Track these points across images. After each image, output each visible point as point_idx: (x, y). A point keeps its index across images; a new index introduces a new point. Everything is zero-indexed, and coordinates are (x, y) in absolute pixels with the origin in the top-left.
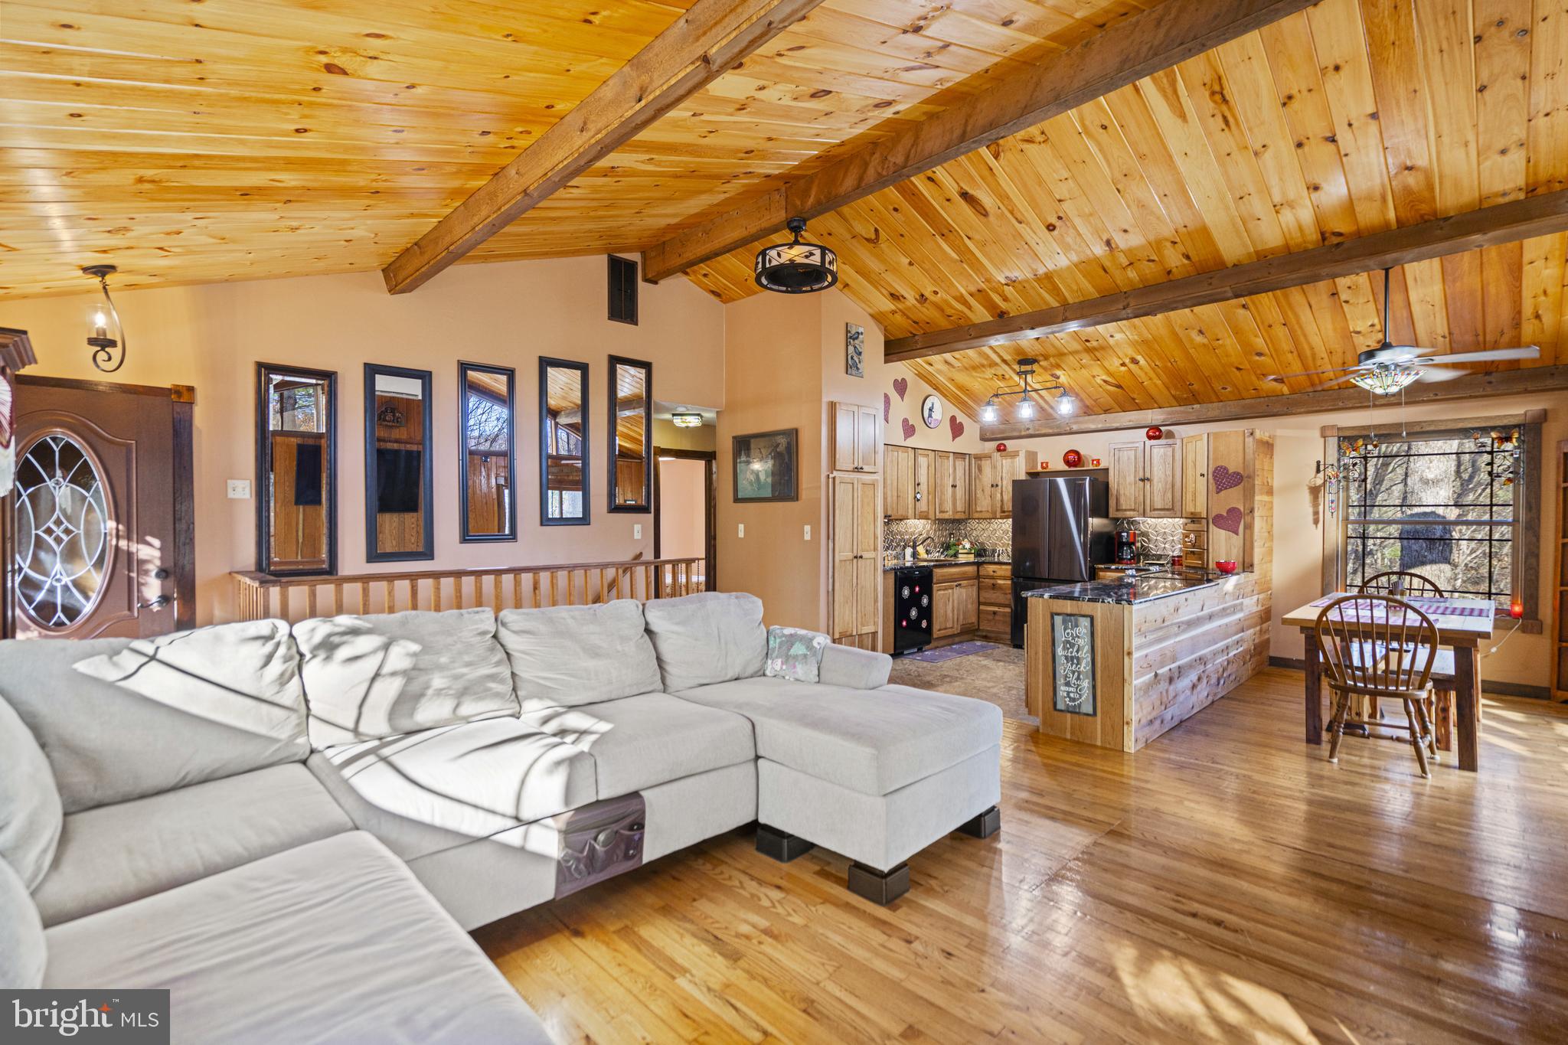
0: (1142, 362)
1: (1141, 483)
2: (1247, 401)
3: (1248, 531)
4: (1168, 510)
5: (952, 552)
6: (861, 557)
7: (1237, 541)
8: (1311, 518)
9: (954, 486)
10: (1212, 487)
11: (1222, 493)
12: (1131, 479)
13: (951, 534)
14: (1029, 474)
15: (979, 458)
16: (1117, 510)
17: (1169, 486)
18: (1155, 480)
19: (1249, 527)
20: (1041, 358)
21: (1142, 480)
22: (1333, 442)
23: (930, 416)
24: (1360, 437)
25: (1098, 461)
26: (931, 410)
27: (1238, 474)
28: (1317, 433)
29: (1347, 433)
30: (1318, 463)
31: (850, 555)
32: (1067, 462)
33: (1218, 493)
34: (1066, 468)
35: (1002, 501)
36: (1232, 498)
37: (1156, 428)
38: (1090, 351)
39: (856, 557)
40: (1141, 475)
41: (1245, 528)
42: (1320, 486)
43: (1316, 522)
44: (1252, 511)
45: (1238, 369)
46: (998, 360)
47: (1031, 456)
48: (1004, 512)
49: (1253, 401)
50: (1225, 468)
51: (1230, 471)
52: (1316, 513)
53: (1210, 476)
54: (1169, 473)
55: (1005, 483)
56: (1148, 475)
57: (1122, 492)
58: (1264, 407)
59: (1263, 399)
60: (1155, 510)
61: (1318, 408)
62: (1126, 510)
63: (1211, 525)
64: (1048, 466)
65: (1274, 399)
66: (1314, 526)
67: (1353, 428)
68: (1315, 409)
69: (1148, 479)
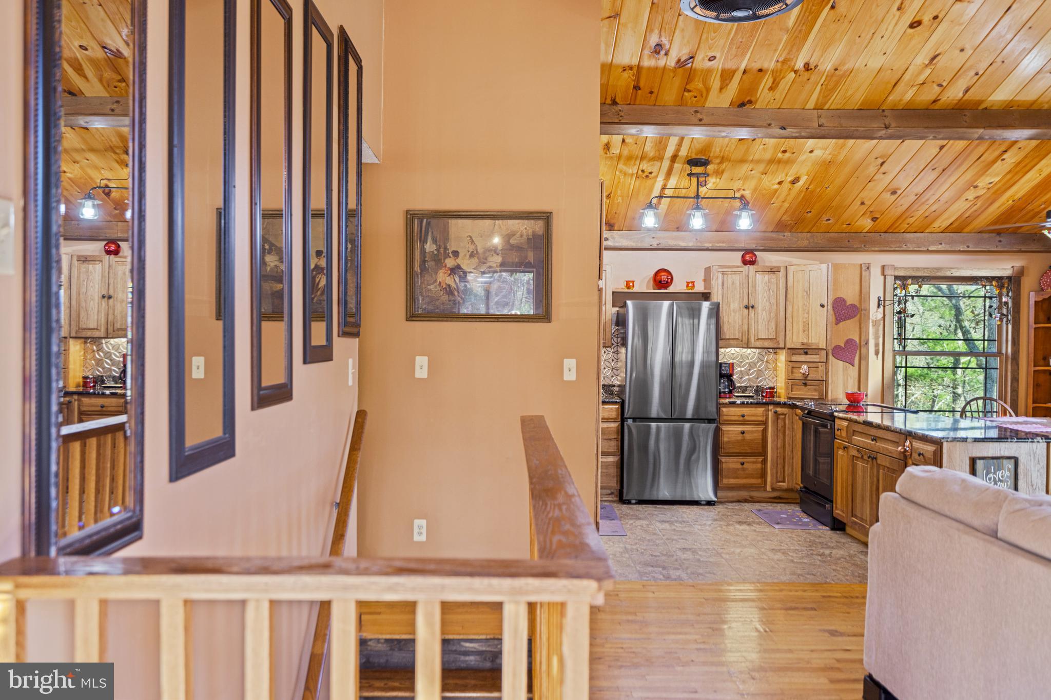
1: (746, 311)
2: (832, 235)
3: (864, 363)
4: (771, 340)
7: (853, 371)
10: (832, 318)
11: (841, 324)
12: (734, 305)
16: (722, 339)
17: (773, 315)
18: (760, 307)
19: (864, 358)
20: (715, 162)
21: (747, 307)
25: (693, 283)
27: (854, 306)
28: (879, 271)
30: (879, 298)
32: (657, 283)
33: (837, 324)
34: (655, 289)
36: (849, 330)
37: (750, 252)
38: (772, 162)
40: (746, 303)
41: (860, 360)
43: (877, 353)
44: (866, 343)
49: (836, 235)
50: (844, 300)
51: (849, 303)
52: (877, 345)
53: (830, 307)
54: (773, 301)
56: (752, 303)
57: (725, 320)
58: (847, 243)
59: (844, 234)
60: (758, 339)
61: (888, 248)
62: (728, 339)
63: (831, 357)
64: (633, 286)
65: (854, 234)
66: (876, 357)
67: (906, 269)
68: (885, 249)
69: (753, 307)
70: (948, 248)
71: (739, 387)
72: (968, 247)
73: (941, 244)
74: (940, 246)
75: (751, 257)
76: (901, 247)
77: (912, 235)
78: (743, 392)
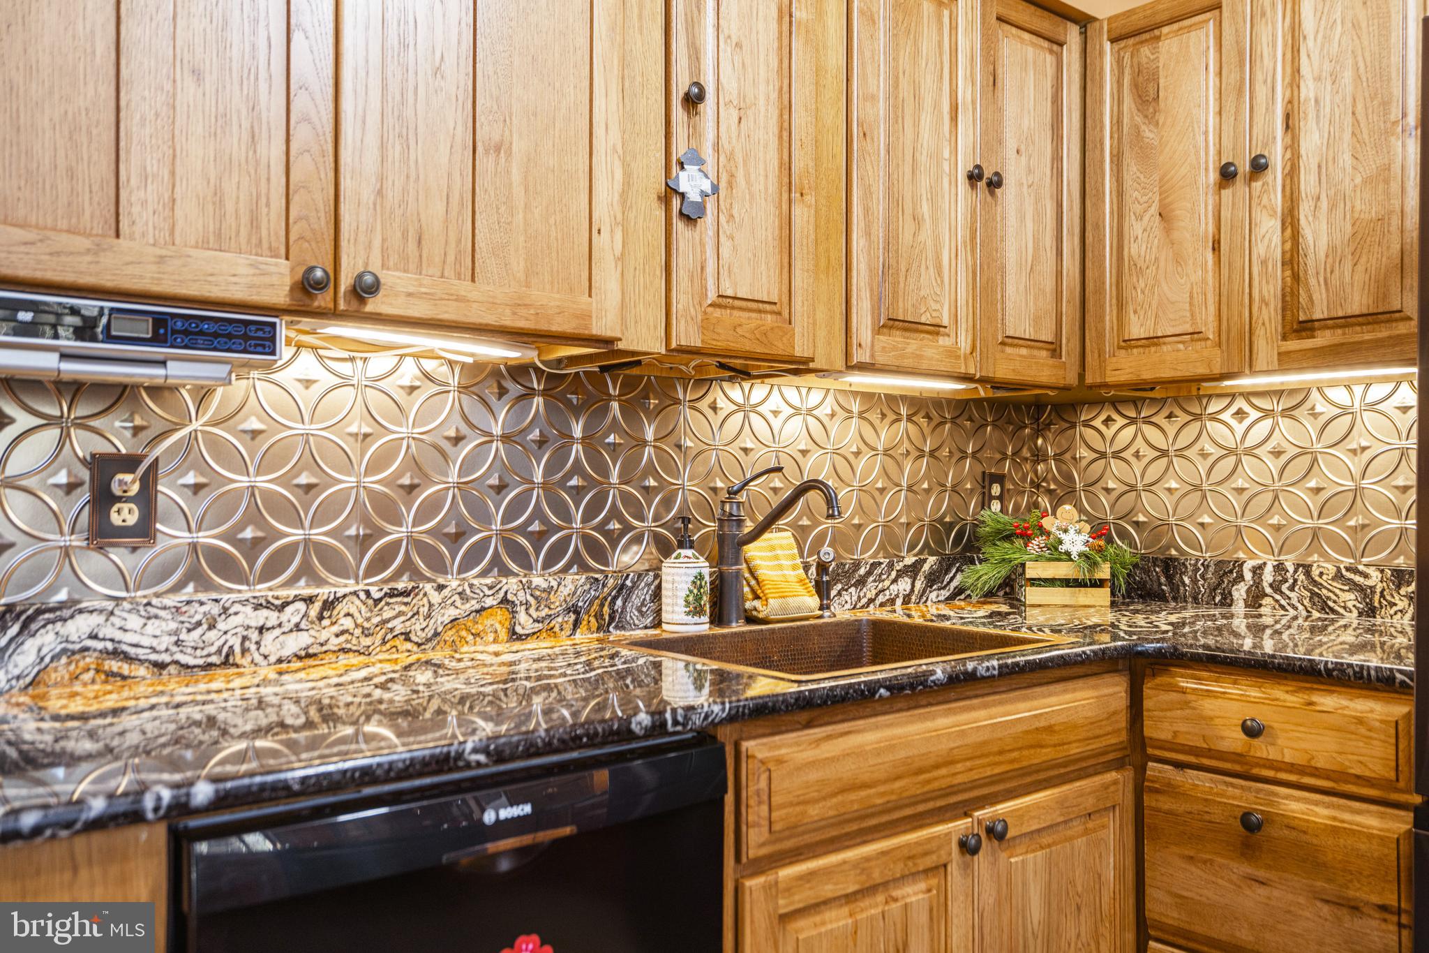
9: (983, 182)
13: (990, 480)
35: (1292, 259)
48: (1305, 328)
55: (1311, 141)
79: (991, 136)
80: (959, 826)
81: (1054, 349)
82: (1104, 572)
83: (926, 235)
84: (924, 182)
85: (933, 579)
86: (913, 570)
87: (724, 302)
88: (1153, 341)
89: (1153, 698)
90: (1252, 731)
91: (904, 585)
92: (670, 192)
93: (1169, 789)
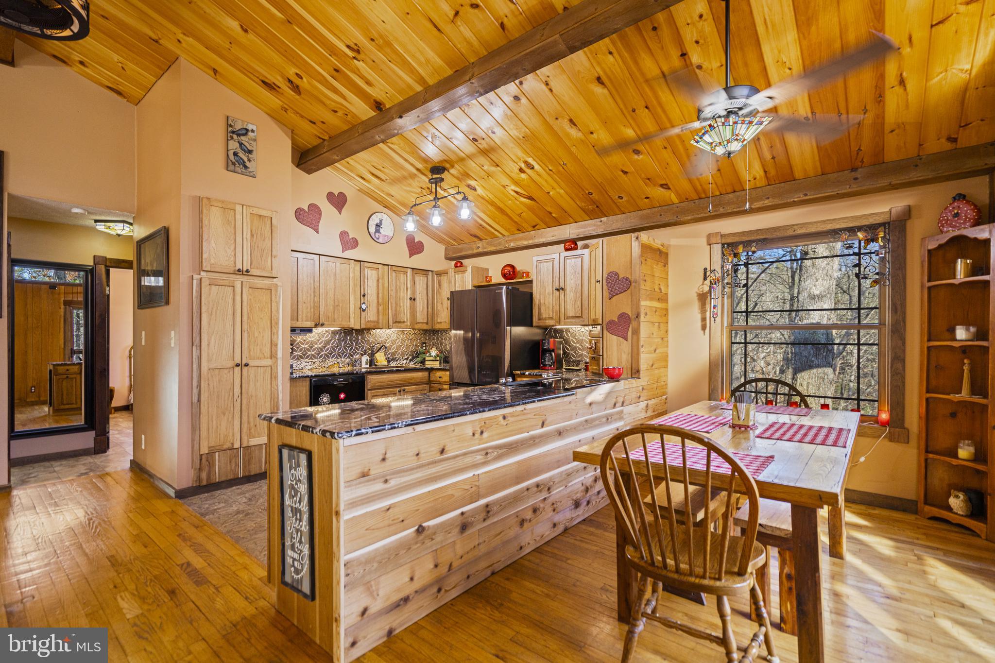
0: (536, 166)
1: (557, 293)
2: (645, 212)
3: (635, 337)
4: (578, 317)
5: (419, 359)
6: (246, 365)
7: (626, 346)
8: (699, 324)
9: (412, 299)
10: (606, 293)
11: (614, 298)
12: (549, 289)
13: (423, 343)
14: (474, 286)
15: (439, 274)
16: (540, 319)
17: (579, 294)
18: (568, 289)
19: (636, 332)
20: (447, 166)
21: (558, 290)
22: (717, 248)
23: (377, 231)
24: (741, 243)
25: (526, 273)
26: (378, 226)
27: (627, 279)
28: (704, 241)
29: (729, 240)
30: (705, 269)
31: (231, 364)
32: (504, 276)
33: (610, 299)
34: (503, 280)
36: (622, 304)
37: (572, 242)
38: (485, 152)
39: (237, 365)
40: (557, 285)
41: (633, 334)
42: (707, 293)
43: (704, 328)
44: (638, 316)
45: (625, 173)
46: (415, 171)
47: (478, 270)
49: (649, 211)
50: (617, 274)
51: (621, 276)
52: (704, 319)
53: (604, 282)
54: (579, 282)
56: (562, 285)
57: (542, 301)
58: (659, 217)
59: (657, 209)
60: (568, 318)
61: (702, 215)
62: (545, 319)
63: (605, 331)
64: (491, 280)
65: (666, 207)
66: (702, 332)
67: (734, 234)
68: (700, 216)
69: (562, 289)
70: (777, 201)
71: (574, 361)
72: (806, 195)
73: (768, 198)
74: (766, 201)
75: (570, 245)
76: (719, 210)
77: (731, 196)
78: (577, 366)
79: (414, 292)
80: (398, 389)
81: (427, 323)
82: (438, 359)
83: (402, 309)
84: (401, 301)
85: (411, 360)
86: (407, 359)
87: (368, 322)
88: (441, 322)
89: (431, 375)
90: (440, 377)
91: (405, 361)
92: (361, 308)
93: (433, 387)
